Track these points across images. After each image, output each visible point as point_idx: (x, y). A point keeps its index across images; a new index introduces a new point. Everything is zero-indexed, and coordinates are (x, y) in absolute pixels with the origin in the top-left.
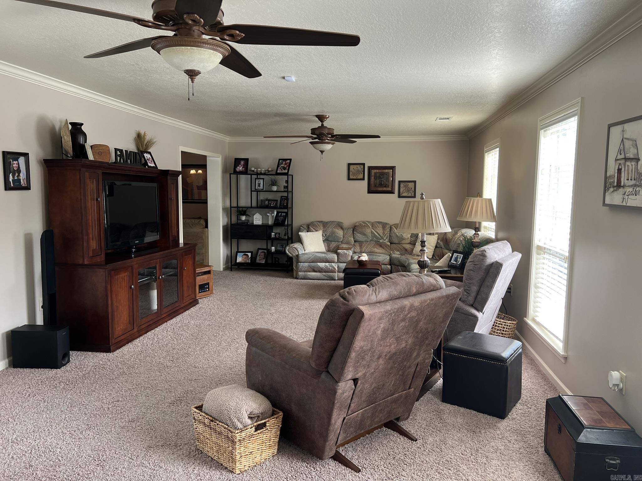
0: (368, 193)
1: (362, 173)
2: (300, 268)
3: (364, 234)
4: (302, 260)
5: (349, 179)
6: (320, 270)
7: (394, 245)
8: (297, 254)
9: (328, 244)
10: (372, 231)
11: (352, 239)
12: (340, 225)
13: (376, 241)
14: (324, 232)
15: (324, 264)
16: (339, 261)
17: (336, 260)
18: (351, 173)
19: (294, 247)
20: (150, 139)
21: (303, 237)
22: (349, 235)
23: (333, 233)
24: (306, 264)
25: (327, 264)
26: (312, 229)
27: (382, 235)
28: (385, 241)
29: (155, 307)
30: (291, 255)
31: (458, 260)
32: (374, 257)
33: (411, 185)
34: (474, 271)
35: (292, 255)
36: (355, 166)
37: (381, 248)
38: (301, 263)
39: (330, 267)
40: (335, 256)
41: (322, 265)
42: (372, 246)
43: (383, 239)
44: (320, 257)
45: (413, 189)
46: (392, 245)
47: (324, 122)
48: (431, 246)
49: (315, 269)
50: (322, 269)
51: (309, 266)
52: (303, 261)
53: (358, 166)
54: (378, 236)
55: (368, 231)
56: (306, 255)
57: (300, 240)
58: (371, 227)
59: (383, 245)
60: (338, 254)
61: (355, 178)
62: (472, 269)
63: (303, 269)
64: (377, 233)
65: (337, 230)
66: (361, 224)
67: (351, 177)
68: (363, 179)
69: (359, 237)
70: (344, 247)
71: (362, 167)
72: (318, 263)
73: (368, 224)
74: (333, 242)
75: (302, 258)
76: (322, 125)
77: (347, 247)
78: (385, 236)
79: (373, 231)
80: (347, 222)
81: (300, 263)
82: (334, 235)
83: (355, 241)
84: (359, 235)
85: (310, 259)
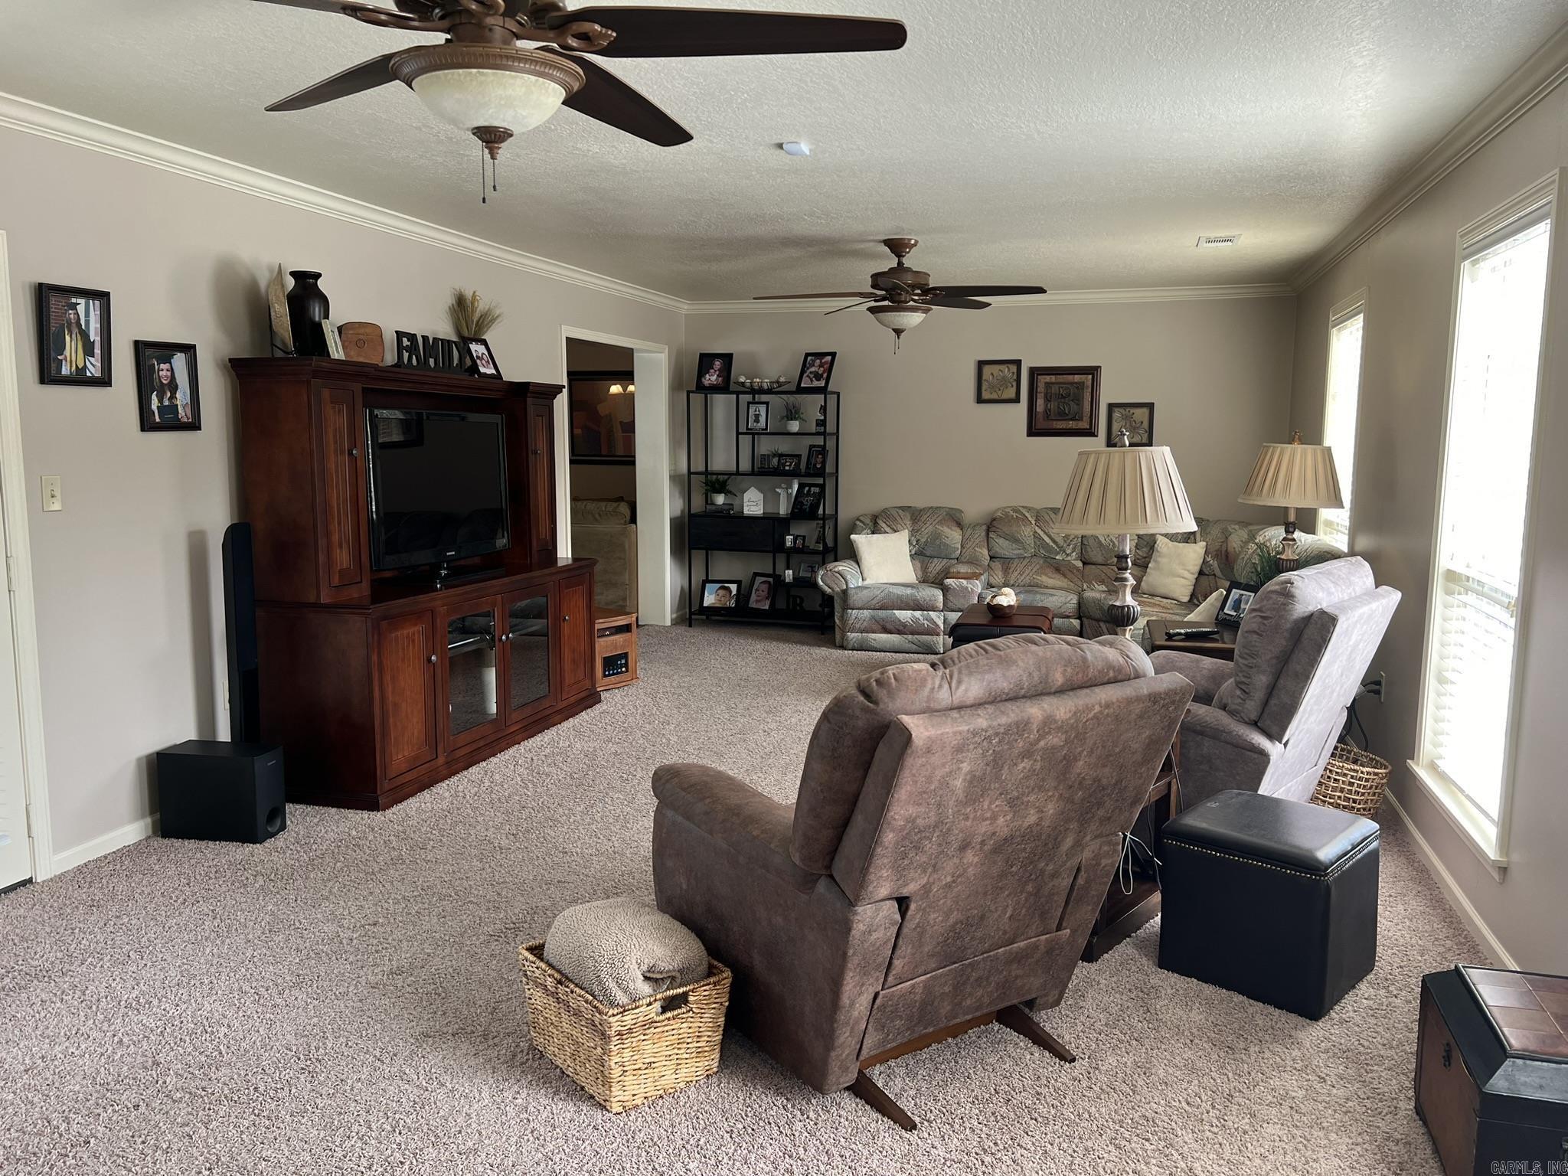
0: (1028, 436)
1: (1014, 384)
2: (851, 622)
3: (1016, 541)
4: (856, 602)
5: (980, 400)
6: (900, 629)
7: (1093, 567)
8: (845, 587)
9: (922, 563)
10: (1036, 532)
11: (985, 552)
12: (955, 518)
13: (1045, 558)
14: (913, 533)
15: (909, 613)
16: (947, 608)
17: (941, 605)
18: (984, 387)
19: (836, 569)
20: (487, 307)
21: (860, 546)
22: (977, 541)
23: (936, 536)
24: (866, 613)
25: (918, 614)
26: (884, 525)
27: (1061, 542)
28: (1069, 558)
29: (493, 708)
30: (830, 590)
31: (1242, 606)
32: (1038, 597)
33: (1141, 414)
34: (1261, 636)
35: (833, 590)
36: (996, 368)
37: (1058, 576)
38: (853, 609)
39: (925, 622)
40: (939, 595)
41: (904, 615)
42: (1035, 569)
43: (1064, 551)
44: (899, 597)
45: (1146, 425)
46: (1088, 567)
47: (904, 256)
48: (1188, 571)
49: (889, 626)
50: (904, 625)
51: (873, 617)
52: (857, 606)
53: (1003, 367)
54: (1051, 544)
55: (1026, 532)
56: (865, 592)
57: (853, 555)
58: (1033, 522)
59: (1062, 569)
60: (945, 590)
61: (995, 396)
62: (1256, 629)
63: (858, 626)
64: (1049, 536)
65: (946, 529)
66: (1007, 515)
67: (986, 395)
68: (1017, 400)
69: (1002, 546)
70: (962, 571)
71: (1014, 368)
72: (896, 612)
73: (1027, 514)
74: (936, 560)
75: (855, 598)
76: (900, 264)
77: (969, 571)
78: (1069, 545)
79: (1039, 531)
80: (975, 509)
81: (850, 611)
82: (938, 542)
83: (991, 558)
84: (1001, 541)
85: (875, 602)
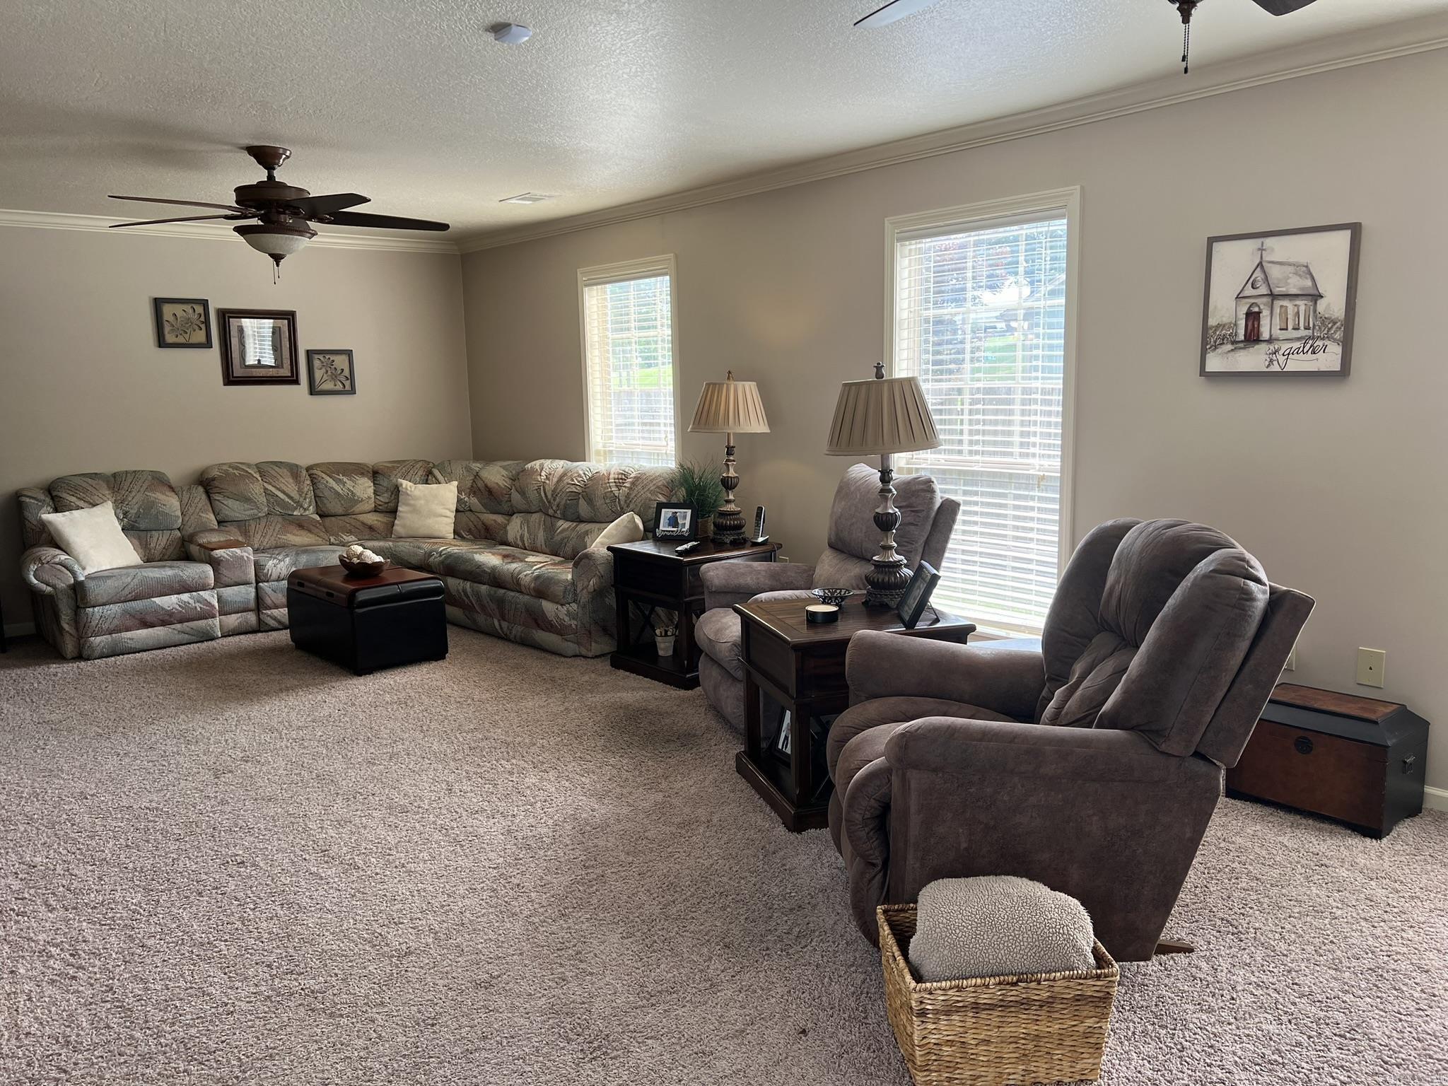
0: (225, 385)
1: (203, 326)
2: (94, 624)
3: (247, 500)
4: (99, 597)
5: (162, 343)
6: (166, 619)
7: (333, 519)
8: (72, 581)
9: (139, 539)
10: (266, 489)
11: (212, 517)
12: (159, 481)
13: (282, 515)
14: (118, 504)
15: (174, 598)
16: (219, 583)
17: (212, 581)
18: (167, 329)
19: (57, 560)
21: (60, 527)
22: (200, 505)
23: (149, 506)
24: (115, 609)
25: (185, 597)
26: (73, 499)
27: (296, 497)
28: (307, 513)
30: (49, 589)
31: (680, 521)
33: (341, 362)
35: (54, 587)
36: (178, 309)
37: (302, 532)
38: (94, 607)
39: (197, 605)
40: (208, 569)
41: (169, 602)
42: (277, 529)
43: (301, 506)
44: (159, 581)
45: (347, 373)
46: (328, 520)
47: (274, 169)
49: (149, 618)
50: (171, 614)
51: (125, 612)
52: (101, 601)
53: (187, 307)
54: (287, 500)
55: (256, 489)
56: (109, 582)
57: (55, 541)
58: (260, 479)
59: (306, 525)
60: (215, 563)
61: (181, 340)
63: (105, 626)
64: (284, 492)
65: (159, 496)
66: (226, 472)
67: (170, 338)
68: (208, 345)
69: (234, 508)
70: (214, 540)
71: (199, 309)
72: (157, 600)
73: (250, 471)
74: (155, 534)
75: (97, 591)
76: (271, 177)
77: (222, 539)
78: (305, 499)
79: (270, 487)
80: (178, 467)
81: (91, 609)
82: (153, 511)
83: (219, 522)
84: (230, 502)
85: (126, 591)
